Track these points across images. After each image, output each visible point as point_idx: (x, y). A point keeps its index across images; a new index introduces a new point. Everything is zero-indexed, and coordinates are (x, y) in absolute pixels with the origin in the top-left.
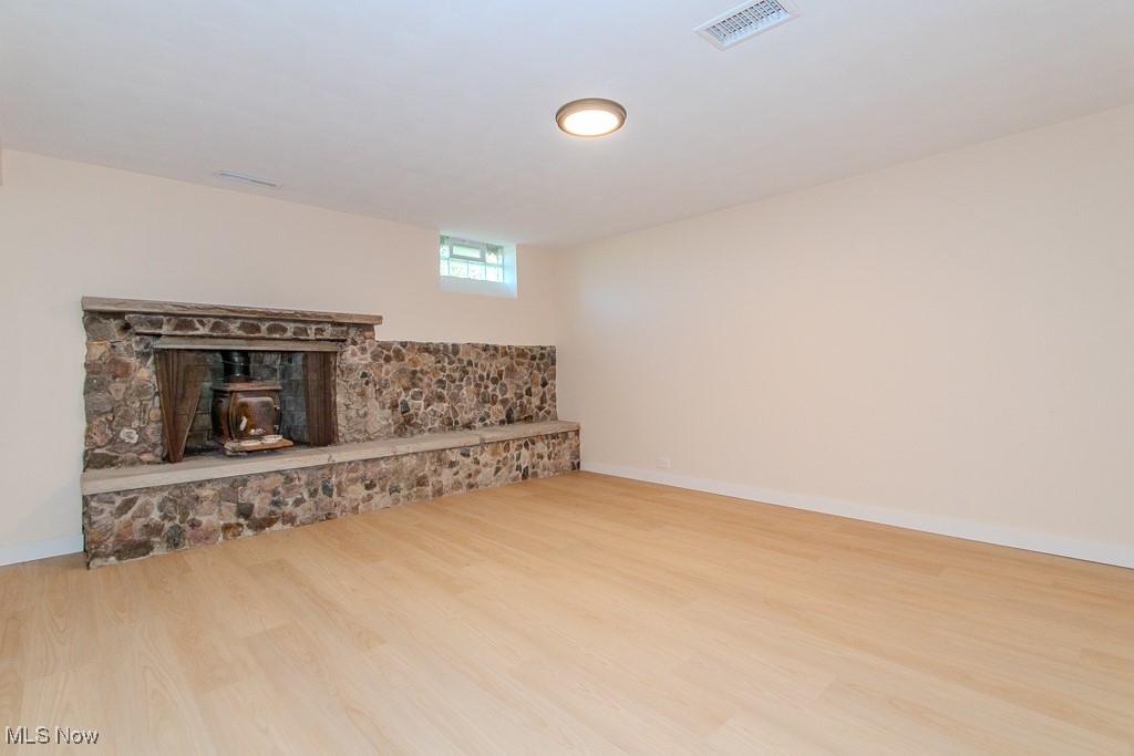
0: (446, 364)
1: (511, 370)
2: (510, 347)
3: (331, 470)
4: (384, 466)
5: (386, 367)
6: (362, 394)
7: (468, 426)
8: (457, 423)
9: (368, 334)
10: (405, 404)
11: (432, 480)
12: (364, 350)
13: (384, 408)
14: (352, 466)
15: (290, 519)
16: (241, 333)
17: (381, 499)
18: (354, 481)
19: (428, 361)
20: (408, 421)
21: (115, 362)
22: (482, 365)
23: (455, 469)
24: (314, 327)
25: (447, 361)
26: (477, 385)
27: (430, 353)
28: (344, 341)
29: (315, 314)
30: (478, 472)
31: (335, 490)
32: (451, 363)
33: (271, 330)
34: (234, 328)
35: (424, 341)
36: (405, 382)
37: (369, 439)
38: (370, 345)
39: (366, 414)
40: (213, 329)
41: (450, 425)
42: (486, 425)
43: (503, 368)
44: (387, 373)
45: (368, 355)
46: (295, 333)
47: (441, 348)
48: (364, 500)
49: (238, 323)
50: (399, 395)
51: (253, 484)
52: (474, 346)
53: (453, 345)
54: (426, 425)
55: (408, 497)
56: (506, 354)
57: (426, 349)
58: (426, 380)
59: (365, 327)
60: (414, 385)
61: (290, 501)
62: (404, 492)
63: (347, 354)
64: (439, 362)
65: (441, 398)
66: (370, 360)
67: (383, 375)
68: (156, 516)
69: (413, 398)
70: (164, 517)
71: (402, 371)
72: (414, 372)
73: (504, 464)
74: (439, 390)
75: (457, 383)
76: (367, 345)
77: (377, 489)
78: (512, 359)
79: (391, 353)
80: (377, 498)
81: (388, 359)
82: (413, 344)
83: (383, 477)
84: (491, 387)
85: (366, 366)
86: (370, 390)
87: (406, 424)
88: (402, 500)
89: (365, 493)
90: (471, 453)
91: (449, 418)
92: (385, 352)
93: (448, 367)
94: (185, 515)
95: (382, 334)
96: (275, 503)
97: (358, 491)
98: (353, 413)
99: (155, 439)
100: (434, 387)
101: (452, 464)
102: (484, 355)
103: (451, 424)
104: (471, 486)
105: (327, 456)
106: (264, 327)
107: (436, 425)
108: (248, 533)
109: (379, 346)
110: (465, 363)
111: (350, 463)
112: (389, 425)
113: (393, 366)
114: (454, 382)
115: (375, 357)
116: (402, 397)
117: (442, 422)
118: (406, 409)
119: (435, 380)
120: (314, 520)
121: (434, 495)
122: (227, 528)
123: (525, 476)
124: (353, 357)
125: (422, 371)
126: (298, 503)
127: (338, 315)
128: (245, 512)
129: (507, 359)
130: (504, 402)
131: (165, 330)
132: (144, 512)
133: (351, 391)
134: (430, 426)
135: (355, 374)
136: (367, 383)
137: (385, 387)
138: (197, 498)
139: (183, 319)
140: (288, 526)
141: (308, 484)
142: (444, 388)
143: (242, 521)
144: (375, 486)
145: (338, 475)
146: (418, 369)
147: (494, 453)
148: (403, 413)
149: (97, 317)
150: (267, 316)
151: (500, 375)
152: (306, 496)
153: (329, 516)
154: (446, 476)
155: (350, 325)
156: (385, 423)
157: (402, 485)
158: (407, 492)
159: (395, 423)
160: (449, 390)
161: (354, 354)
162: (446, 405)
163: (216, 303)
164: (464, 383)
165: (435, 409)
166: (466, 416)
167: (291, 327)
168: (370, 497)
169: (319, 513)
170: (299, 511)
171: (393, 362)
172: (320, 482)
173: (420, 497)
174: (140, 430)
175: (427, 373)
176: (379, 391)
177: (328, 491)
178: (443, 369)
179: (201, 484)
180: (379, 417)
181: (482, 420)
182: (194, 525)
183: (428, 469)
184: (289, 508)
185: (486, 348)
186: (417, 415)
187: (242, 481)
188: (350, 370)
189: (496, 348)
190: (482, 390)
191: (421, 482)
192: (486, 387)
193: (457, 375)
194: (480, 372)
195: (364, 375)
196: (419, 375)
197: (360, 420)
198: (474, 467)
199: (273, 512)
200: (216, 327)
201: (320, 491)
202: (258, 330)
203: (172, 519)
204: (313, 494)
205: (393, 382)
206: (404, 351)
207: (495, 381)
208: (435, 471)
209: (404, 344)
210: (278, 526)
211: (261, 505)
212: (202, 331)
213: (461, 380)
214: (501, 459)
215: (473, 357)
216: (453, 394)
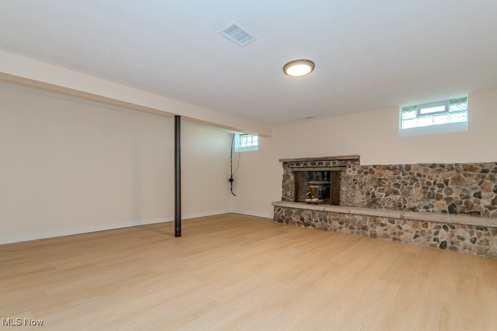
0: (401, 175)
1: (457, 180)
2: (457, 165)
3: (327, 213)
4: (347, 217)
5: (366, 176)
6: (354, 188)
7: (413, 209)
8: (405, 207)
9: (357, 163)
10: (373, 194)
11: (370, 229)
12: (354, 170)
13: (363, 194)
14: (335, 213)
15: (314, 226)
16: (311, 166)
17: (345, 230)
18: (335, 220)
19: (389, 174)
20: (374, 202)
21: (287, 175)
22: (429, 176)
23: (384, 228)
24: (332, 162)
25: (401, 173)
26: (424, 188)
27: (390, 170)
28: (345, 166)
29: (330, 157)
30: (400, 234)
31: (328, 221)
32: (404, 175)
33: (319, 164)
34: (309, 164)
35: (387, 164)
36: (375, 183)
37: (353, 206)
38: (357, 167)
39: (354, 196)
40: (304, 165)
41: (399, 207)
42: (428, 211)
43: (450, 178)
44: (365, 179)
45: (356, 171)
46: (326, 165)
47: (398, 167)
48: (338, 228)
49: (310, 162)
50: (371, 189)
51: (305, 212)
52: (422, 165)
53: (406, 165)
54: (384, 205)
55: (358, 233)
56: (452, 169)
57: (387, 168)
58: (387, 183)
59: (355, 160)
60: (380, 185)
61: (314, 220)
62: (356, 230)
63: (347, 171)
64: (396, 174)
65: (396, 193)
66: (357, 174)
67: (363, 180)
68: (284, 214)
69: (379, 191)
70: (285, 215)
71: (374, 179)
72: (380, 180)
73: (422, 235)
74: (395, 189)
75: (408, 185)
76: (356, 167)
77: (344, 225)
78: (458, 172)
79: (368, 170)
80: (344, 229)
81: (366, 173)
82: (380, 166)
83: (347, 221)
84: (437, 189)
85: (355, 176)
86: (357, 186)
87: (373, 202)
88: (355, 233)
89: (339, 225)
90: (396, 222)
91: (400, 203)
92: (365, 170)
93: (402, 177)
94: (289, 216)
95: (363, 163)
96: (310, 219)
97: (336, 224)
98: (349, 195)
99: (293, 195)
100: (392, 187)
101: (382, 225)
102: (431, 170)
103: (401, 206)
104: (395, 239)
105: (323, 208)
106: (317, 163)
107: (390, 206)
108: (303, 226)
109: (362, 167)
110: (415, 175)
111: (333, 212)
112: (364, 202)
113: (369, 176)
114: (406, 185)
115: (359, 172)
116: (373, 190)
117: (395, 205)
118: (374, 196)
119: (392, 183)
120: (321, 229)
121: (371, 236)
122: (298, 222)
123: (441, 246)
124: (350, 172)
125: (384, 179)
126: (316, 221)
127: (338, 157)
128: (302, 219)
129: (454, 172)
130: (448, 200)
131: (294, 166)
132: (282, 213)
133: (349, 186)
134: (386, 205)
135: (351, 179)
136: (356, 183)
137: (364, 185)
138: (292, 212)
139: (298, 162)
140: (313, 228)
141: (319, 216)
142: (399, 188)
143: (301, 222)
144: (343, 224)
145: (330, 216)
146: (382, 178)
147: (414, 226)
148: (372, 197)
149: (285, 163)
150: (316, 160)
151: (447, 182)
152: (319, 220)
153: (326, 229)
154: (379, 230)
155: (346, 160)
156: (362, 201)
157: (355, 227)
158: (357, 231)
159: (367, 201)
160: (403, 188)
161: (350, 171)
162: (399, 197)
163: (303, 157)
164: (413, 186)
165: (391, 198)
166: (413, 204)
167: (324, 163)
168: (341, 228)
169: (323, 227)
170: (316, 224)
171: (369, 175)
172: (323, 217)
173: (364, 235)
174: (291, 193)
175: (387, 180)
176: (361, 187)
177: (325, 220)
178: (399, 178)
179: (293, 208)
180: (359, 198)
181: (426, 208)
182: (291, 219)
183: (368, 223)
184: (313, 222)
185: (433, 166)
186: (379, 199)
187: (302, 210)
188: (348, 178)
189: (442, 166)
190: (429, 190)
191: (365, 228)
192: (433, 189)
193: (409, 181)
194: (427, 180)
195: (354, 180)
196: (383, 181)
197: (351, 198)
198: (398, 230)
199: (309, 222)
200: (305, 164)
201: (323, 219)
202: (315, 164)
203: (287, 216)
204: (321, 220)
205: (369, 184)
206: (374, 169)
207: (440, 186)
208: (372, 225)
209: (375, 166)
210: (310, 227)
211: (306, 218)
212: (302, 166)
213: (412, 184)
214: (419, 230)
215: (421, 171)
216: (405, 191)
